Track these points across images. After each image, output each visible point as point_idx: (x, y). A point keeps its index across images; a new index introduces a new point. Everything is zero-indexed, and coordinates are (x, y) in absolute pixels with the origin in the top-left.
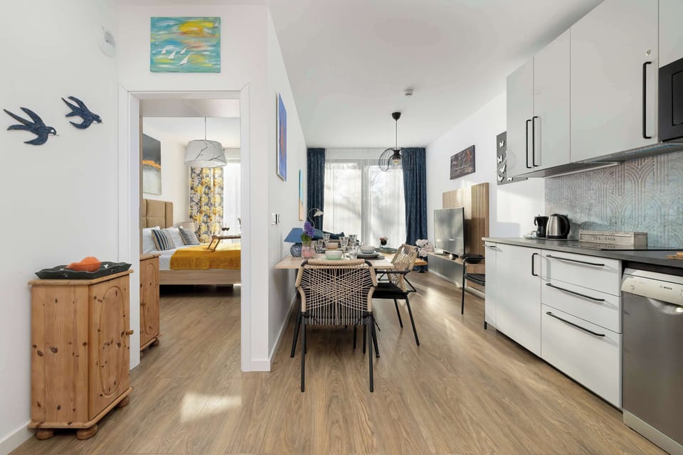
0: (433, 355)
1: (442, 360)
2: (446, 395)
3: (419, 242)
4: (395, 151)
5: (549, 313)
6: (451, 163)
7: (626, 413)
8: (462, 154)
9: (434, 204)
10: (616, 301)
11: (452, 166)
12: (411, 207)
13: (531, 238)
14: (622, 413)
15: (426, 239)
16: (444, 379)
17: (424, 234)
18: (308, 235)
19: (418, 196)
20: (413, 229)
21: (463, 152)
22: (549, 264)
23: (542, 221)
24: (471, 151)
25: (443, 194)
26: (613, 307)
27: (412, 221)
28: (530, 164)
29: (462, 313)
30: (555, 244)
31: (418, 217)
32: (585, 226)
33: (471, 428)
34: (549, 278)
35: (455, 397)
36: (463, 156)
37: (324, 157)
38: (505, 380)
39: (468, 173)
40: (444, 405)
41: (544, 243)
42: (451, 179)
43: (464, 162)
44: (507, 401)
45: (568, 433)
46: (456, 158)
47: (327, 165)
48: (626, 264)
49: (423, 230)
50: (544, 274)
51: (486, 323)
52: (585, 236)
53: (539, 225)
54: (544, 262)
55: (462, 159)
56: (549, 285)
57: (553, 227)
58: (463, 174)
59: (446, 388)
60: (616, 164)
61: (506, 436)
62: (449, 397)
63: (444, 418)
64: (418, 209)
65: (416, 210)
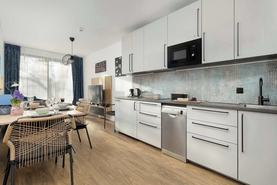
0: (100, 151)
1: (104, 152)
2: (112, 168)
3: (80, 100)
4: (71, 56)
5: (140, 123)
6: (96, 66)
7: (163, 150)
8: (100, 63)
9: (87, 83)
10: (160, 116)
11: (96, 68)
12: (76, 84)
13: (130, 97)
14: (161, 150)
15: (83, 98)
16: (108, 161)
17: (82, 96)
18: (18, 99)
19: (79, 79)
20: (77, 94)
21: (101, 62)
22: (140, 105)
23: (132, 91)
24: (105, 63)
25: (92, 79)
26: (160, 118)
27: (77, 91)
28: (131, 70)
29: (105, 128)
30: (136, 98)
31: (79, 88)
32: (145, 92)
33: (126, 179)
34: (140, 110)
35: (115, 167)
36: (101, 64)
37: (20, 52)
38: (129, 151)
39: (103, 71)
40: (113, 173)
41: (133, 98)
42: (96, 73)
43: (101, 67)
44: (132, 160)
45: (152, 163)
46: (98, 65)
47: (22, 57)
48: (162, 104)
49: (81, 94)
50: (138, 109)
51: (115, 130)
52: (145, 95)
53: (131, 92)
54: (138, 105)
55: (100, 65)
56: (140, 113)
57: (136, 93)
58: (101, 71)
59: (110, 165)
60: (153, 73)
61: (138, 175)
62: (113, 168)
63: (115, 180)
64: (79, 85)
65: (78, 84)
